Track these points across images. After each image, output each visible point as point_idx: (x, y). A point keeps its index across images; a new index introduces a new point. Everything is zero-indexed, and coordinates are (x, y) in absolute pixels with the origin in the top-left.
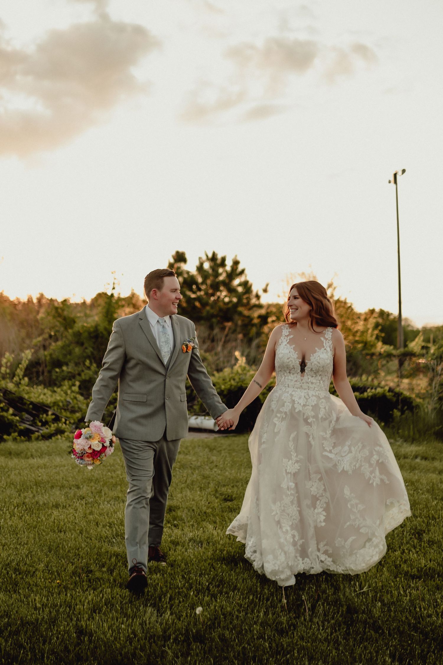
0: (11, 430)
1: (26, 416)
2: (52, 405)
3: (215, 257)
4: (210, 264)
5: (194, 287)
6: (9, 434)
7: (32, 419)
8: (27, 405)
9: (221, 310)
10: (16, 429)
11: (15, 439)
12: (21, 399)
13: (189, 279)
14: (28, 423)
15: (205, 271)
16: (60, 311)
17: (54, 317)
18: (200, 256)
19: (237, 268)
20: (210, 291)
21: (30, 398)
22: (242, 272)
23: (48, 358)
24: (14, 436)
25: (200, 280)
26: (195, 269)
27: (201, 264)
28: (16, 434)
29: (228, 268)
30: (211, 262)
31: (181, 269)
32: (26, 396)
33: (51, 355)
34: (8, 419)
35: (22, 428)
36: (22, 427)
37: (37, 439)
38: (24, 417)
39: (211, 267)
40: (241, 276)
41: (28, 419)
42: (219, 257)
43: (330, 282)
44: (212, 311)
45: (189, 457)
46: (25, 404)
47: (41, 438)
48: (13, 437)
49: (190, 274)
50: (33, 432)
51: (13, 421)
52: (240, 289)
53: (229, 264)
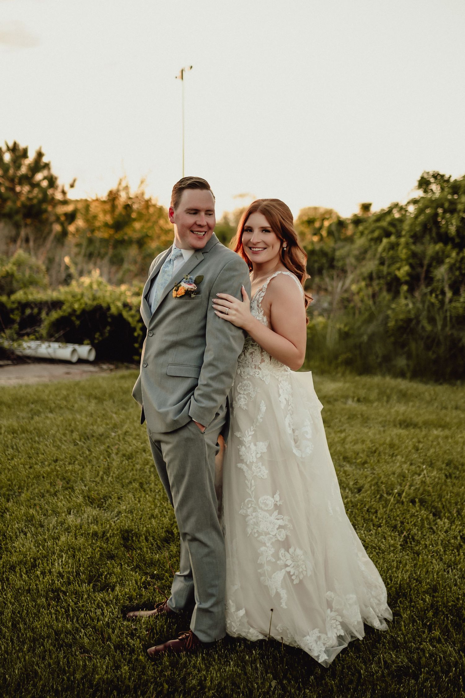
3: (17, 148)
4: (11, 156)
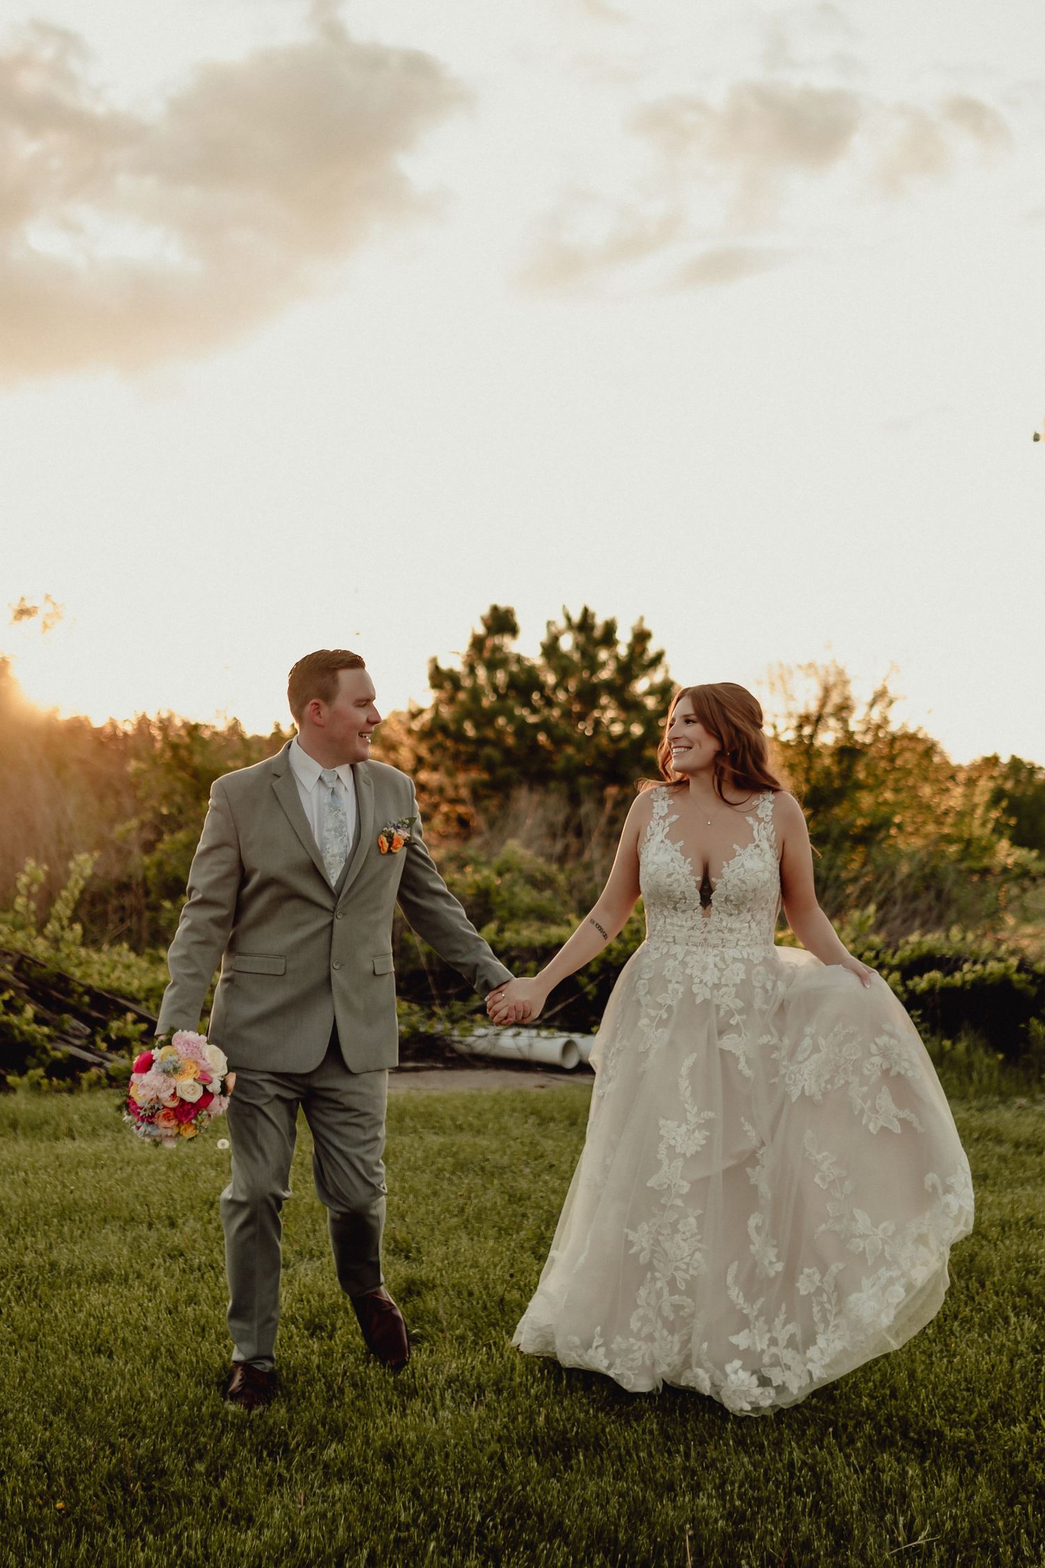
0: (31, 1061)
1: (71, 1022)
2: (141, 995)
3: (590, 621)
4: (576, 639)
5: (536, 696)
6: (22, 1072)
7: (88, 1031)
8: (76, 996)
9: (601, 755)
10: (44, 1057)
11: (36, 1087)
12: (63, 979)
13: (523, 677)
14: (77, 1042)
15: (565, 656)
16: (183, 753)
17: (169, 769)
18: (551, 619)
19: (644, 650)
20: (576, 708)
21: (85, 975)
22: (658, 659)
23: (152, 873)
24: (36, 1078)
25: (551, 679)
26: (539, 650)
27: (555, 639)
28: (41, 1071)
29: (622, 650)
30: (577, 634)
31: (504, 650)
32: (77, 973)
33: (160, 865)
34: (22, 1033)
35: (59, 1055)
36: (62, 1051)
37: (96, 1085)
38: (67, 1027)
39: (577, 646)
40: (655, 670)
41: (77, 1033)
42: (599, 621)
43: (878, 687)
44: (579, 758)
45: (483, 1142)
46: (69, 993)
47: (105, 1081)
48: (30, 1079)
49: (527, 663)
50: (85, 1066)
51: (34, 1038)
52: (651, 703)
53: (624, 637)
